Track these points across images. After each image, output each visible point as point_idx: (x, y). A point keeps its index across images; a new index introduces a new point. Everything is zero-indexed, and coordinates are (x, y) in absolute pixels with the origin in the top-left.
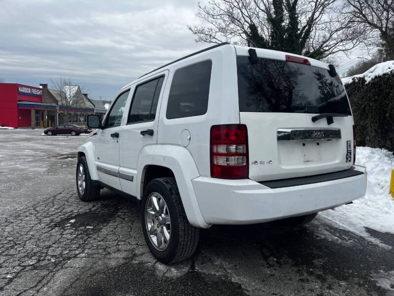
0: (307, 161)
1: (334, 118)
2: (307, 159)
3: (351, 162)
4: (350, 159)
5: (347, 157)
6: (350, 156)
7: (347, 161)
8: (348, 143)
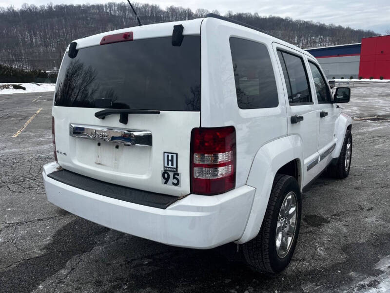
0: (100, 164)
1: (129, 115)
2: (99, 160)
3: (180, 187)
4: (175, 181)
5: (166, 176)
6: (176, 176)
7: (166, 183)
8: (166, 154)
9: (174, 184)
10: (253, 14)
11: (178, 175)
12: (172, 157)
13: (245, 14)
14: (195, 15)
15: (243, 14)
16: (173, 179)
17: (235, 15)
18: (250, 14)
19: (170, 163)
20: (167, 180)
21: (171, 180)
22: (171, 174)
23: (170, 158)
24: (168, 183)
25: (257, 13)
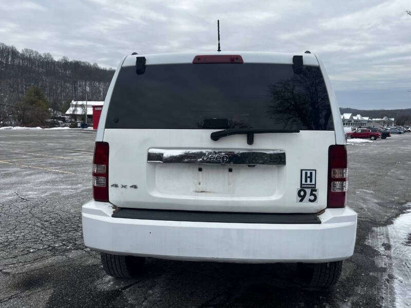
0: (201, 192)
1: (255, 134)
2: (201, 188)
3: (317, 203)
4: (312, 198)
5: (302, 193)
6: (313, 193)
7: (301, 201)
8: (304, 172)
9: (310, 201)
10: (92, 64)
11: (316, 191)
12: (311, 173)
13: (83, 62)
14: (21, 55)
15: (80, 62)
16: (310, 195)
17: (71, 62)
18: (89, 64)
19: (309, 179)
20: (302, 198)
21: (308, 197)
22: (308, 191)
23: (309, 175)
24: (304, 200)
25: (96, 64)
